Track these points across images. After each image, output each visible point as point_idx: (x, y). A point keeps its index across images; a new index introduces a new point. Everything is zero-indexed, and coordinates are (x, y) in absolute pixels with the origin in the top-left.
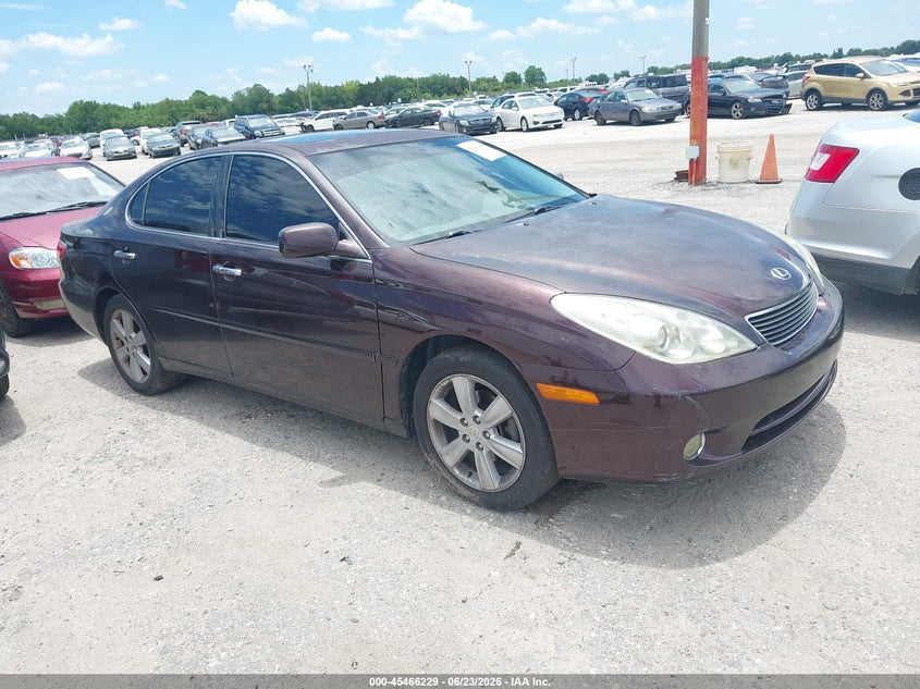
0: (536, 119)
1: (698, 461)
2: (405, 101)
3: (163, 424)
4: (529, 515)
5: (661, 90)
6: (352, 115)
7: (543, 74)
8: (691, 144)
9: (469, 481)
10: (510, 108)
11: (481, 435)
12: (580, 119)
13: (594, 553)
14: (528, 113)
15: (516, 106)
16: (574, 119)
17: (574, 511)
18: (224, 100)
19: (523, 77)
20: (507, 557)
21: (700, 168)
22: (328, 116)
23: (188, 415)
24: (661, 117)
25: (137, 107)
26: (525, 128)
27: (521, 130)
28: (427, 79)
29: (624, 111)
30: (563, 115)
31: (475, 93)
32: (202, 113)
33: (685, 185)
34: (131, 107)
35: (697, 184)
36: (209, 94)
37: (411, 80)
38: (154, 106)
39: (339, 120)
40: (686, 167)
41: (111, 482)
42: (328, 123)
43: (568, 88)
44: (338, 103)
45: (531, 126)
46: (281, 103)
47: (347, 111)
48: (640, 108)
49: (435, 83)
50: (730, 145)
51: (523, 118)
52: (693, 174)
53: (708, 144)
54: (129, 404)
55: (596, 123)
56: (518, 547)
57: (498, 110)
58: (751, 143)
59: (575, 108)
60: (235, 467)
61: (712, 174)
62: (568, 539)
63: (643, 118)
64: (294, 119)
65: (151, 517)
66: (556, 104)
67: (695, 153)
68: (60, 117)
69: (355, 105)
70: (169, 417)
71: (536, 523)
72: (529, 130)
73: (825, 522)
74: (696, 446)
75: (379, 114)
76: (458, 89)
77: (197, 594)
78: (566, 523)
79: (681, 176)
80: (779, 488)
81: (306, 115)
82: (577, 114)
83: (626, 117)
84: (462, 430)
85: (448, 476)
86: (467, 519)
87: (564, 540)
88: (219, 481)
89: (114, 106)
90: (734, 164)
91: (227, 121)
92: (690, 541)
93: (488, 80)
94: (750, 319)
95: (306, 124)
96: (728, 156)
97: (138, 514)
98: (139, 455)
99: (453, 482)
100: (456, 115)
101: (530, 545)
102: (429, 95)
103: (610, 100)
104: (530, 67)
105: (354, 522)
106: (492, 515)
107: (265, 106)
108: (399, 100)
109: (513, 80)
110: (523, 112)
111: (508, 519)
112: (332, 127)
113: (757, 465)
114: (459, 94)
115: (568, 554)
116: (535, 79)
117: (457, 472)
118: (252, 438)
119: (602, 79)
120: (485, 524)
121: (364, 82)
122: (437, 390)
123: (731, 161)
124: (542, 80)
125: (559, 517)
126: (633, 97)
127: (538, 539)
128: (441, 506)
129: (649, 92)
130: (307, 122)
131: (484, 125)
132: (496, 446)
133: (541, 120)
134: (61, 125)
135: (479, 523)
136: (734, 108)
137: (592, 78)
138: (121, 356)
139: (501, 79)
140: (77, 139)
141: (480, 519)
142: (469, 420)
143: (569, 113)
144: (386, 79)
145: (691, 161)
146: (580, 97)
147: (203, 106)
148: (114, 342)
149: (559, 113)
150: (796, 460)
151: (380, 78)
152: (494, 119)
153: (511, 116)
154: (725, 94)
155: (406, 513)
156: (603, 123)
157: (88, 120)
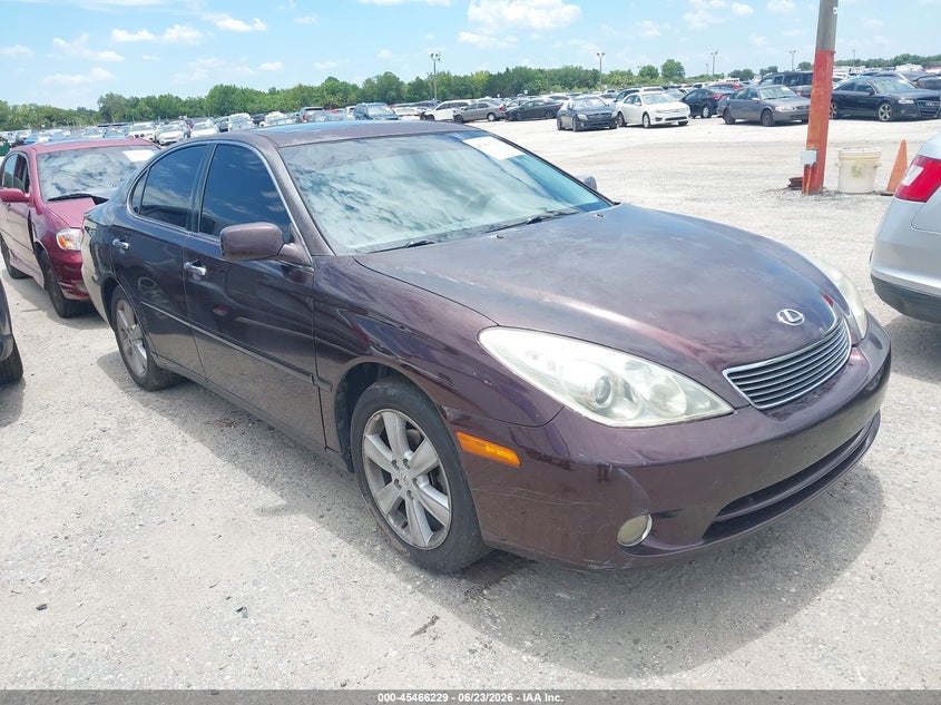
0: (659, 116)
1: (640, 549)
2: (532, 93)
3: (145, 424)
4: (463, 581)
5: (800, 88)
6: (473, 107)
7: (681, 69)
8: (808, 148)
9: (402, 533)
10: (633, 102)
11: (411, 482)
12: (709, 117)
13: (516, 642)
14: (652, 109)
15: (639, 100)
16: (702, 117)
17: (517, 583)
18: (355, 87)
19: (660, 71)
20: (417, 633)
21: (817, 176)
22: (449, 106)
23: (172, 417)
24: (797, 117)
25: (273, 92)
26: (646, 124)
27: (642, 126)
28: (559, 71)
29: (755, 110)
30: (689, 112)
31: (606, 86)
32: (332, 99)
33: (798, 193)
34: (267, 92)
35: (811, 193)
36: (341, 81)
37: (542, 71)
38: (288, 91)
39: (460, 111)
40: (800, 173)
41: (64, 485)
42: (448, 114)
43: (703, 84)
44: (466, 93)
45: (653, 122)
46: (409, 92)
47: (469, 102)
48: (773, 107)
49: (566, 75)
50: (854, 151)
51: (645, 113)
52: (809, 182)
53: (828, 149)
54: (126, 399)
55: (724, 121)
56: (433, 623)
57: (621, 105)
58: (879, 149)
59: (701, 105)
60: (188, 482)
61: (830, 182)
62: (493, 618)
63: (776, 118)
64: (415, 108)
65: (79, 531)
66: (683, 100)
67: (811, 158)
68: (201, 101)
69: (482, 96)
70: (156, 417)
71: (466, 594)
72: (651, 127)
73: (815, 641)
74: (637, 529)
75: (501, 106)
76: (591, 82)
77: (75, 631)
78: (499, 599)
79: (796, 184)
80: (773, 583)
81: (428, 105)
82: (706, 112)
83: (757, 116)
84: (395, 474)
85: (383, 525)
86: (392, 578)
87: (489, 621)
88: (165, 496)
89: (252, 90)
90: (857, 172)
91: (348, 108)
92: (636, 642)
93: (622, 74)
94: (730, 375)
95: (427, 114)
96: (852, 163)
97: (70, 526)
98: (106, 458)
99: (387, 531)
100: (575, 108)
101: (449, 621)
102: (559, 87)
103: (741, 97)
104: (669, 61)
105: (273, 564)
106: (423, 576)
107: (393, 94)
108: (526, 92)
109: (649, 74)
110: (645, 108)
111: (438, 585)
112: (452, 117)
113: (757, 549)
114: (590, 87)
115: (486, 638)
116: (673, 72)
117: (391, 521)
118: (218, 450)
119: (746, 75)
120: (410, 587)
121: (494, 73)
122: (370, 426)
123: (854, 168)
124: (680, 75)
125: (495, 588)
126: (766, 94)
127: (460, 615)
128: (372, 558)
129: (785, 89)
130: (429, 112)
131: (603, 120)
132: (424, 496)
133: (664, 116)
134: (202, 108)
135: (403, 584)
136: (881, 110)
137: (735, 74)
138: (126, 349)
139: (636, 73)
140: (209, 122)
141: (407, 580)
142: (400, 464)
143: (696, 109)
144: (516, 70)
145: (807, 167)
146: (710, 93)
147: (333, 93)
148: (121, 333)
149: (685, 110)
150: (808, 547)
151: (510, 68)
152: (615, 114)
153: (633, 111)
154: (872, 93)
155: (332, 561)
156: (731, 122)
157: (227, 104)
